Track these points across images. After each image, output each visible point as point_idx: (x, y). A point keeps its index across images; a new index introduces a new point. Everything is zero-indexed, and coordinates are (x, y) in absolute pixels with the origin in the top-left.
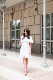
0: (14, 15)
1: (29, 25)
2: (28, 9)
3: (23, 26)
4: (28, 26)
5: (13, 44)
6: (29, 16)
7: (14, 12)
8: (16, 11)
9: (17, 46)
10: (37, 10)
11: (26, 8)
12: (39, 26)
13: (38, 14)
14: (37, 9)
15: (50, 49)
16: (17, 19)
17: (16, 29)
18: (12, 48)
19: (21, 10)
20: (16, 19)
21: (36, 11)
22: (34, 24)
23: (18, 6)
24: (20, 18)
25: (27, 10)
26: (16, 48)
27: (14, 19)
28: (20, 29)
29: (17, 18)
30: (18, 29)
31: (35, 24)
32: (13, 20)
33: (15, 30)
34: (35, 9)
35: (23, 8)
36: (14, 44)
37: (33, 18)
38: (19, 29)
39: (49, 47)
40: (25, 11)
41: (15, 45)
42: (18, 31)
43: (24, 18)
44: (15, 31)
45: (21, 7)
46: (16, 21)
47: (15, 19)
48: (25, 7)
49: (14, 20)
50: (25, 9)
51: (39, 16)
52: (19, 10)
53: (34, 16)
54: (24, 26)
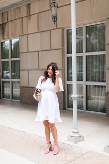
0: (6, 27)
1: (39, 50)
2: (36, 15)
3: (27, 51)
4: (37, 53)
5: (5, 89)
6: (39, 31)
7: (5, 21)
8: (10, 20)
9: (14, 92)
10: (57, 19)
11: (32, 13)
12: (59, 53)
13: (57, 26)
14: (55, 18)
15: (83, 97)
16: (13, 37)
17: (11, 58)
18: (3, 97)
19: (22, 18)
20: (11, 37)
21: (55, 21)
22: (49, 49)
23: (15, 9)
24: (19, 36)
25: (34, 18)
26: (13, 99)
27: (5, 37)
28: (19, 57)
29: (12, 35)
30: (15, 57)
31: (52, 48)
32: (4, 39)
33: (10, 60)
34: (53, 18)
35: (26, 13)
36: (7, 89)
37: (46, 35)
38: (17, 57)
39: (82, 94)
40: (29, 19)
41: (10, 89)
42: (15, 61)
43: (28, 35)
44: (8, 62)
45: (20, 12)
46: (11, 41)
47: (8, 36)
48: (29, 11)
49: (7, 39)
50: (29, 16)
51: (60, 30)
52: (17, 18)
53: (50, 30)
54: (29, 51)
